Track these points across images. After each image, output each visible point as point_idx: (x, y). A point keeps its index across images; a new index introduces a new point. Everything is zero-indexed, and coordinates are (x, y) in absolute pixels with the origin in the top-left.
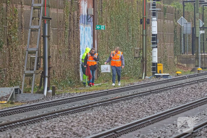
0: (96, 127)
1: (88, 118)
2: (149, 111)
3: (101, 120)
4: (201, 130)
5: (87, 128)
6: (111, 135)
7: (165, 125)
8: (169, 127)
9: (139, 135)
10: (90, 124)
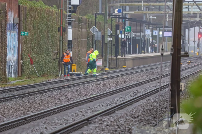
0: (11, 115)
1: (6, 107)
2: (58, 103)
3: (16, 110)
4: (96, 118)
5: (3, 116)
6: (22, 122)
7: (68, 114)
8: (71, 116)
9: (45, 122)
10: (6, 113)
